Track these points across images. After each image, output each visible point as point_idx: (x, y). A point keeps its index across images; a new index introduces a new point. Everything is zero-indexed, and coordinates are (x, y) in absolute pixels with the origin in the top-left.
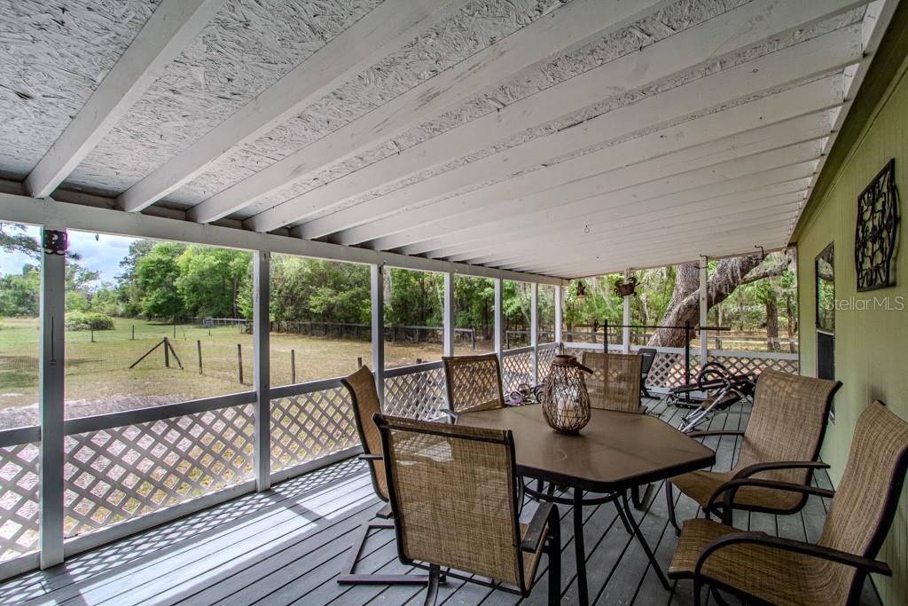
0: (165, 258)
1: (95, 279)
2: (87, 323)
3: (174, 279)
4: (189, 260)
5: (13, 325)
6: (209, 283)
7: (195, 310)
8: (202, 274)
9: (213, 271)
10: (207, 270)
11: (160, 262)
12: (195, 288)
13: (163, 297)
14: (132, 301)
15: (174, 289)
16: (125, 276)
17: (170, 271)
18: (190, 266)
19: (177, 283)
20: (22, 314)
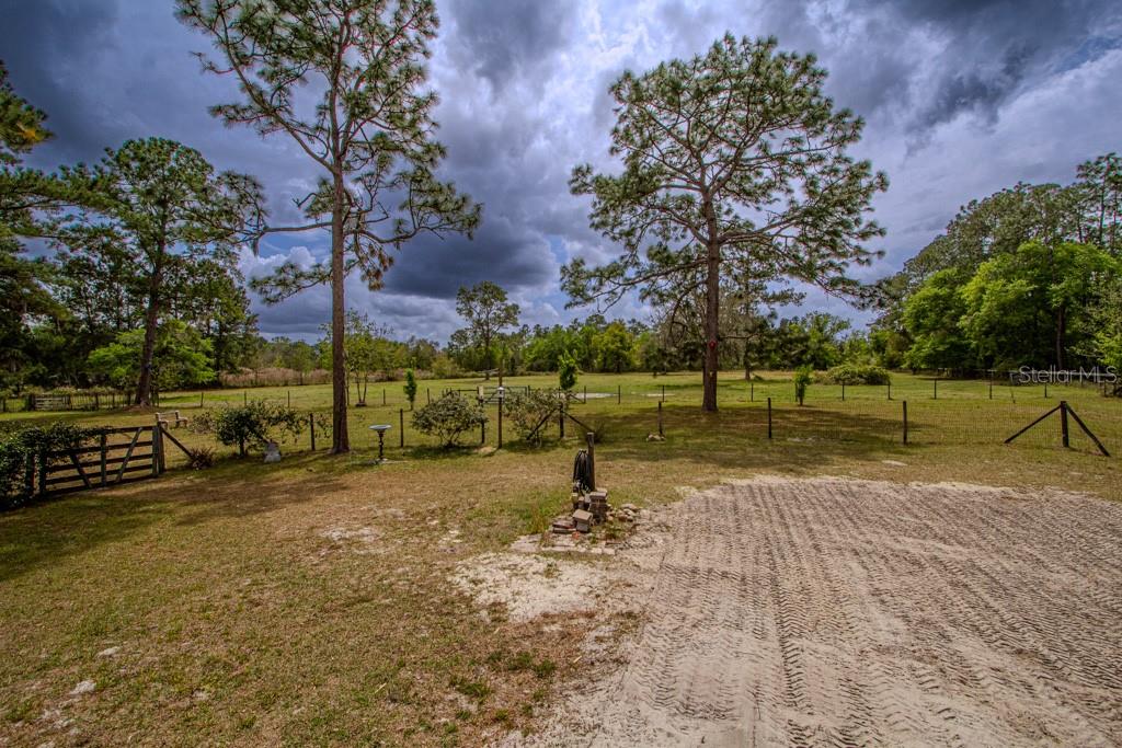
0: (944, 291)
1: (846, 327)
2: (861, 376)
3: (956, 318)
4: (983, 290)
5: (784, 377)
6: (1014, 319)
7: (989, 361)
8: (1004, 308)
9: (1021, 301)
10: (1012, 301)
11: (936, 297)
12: (992, 328)
13: (942, 343)
14: (890, 351)
15: (957, 332)
16: (878, 322)
17: (950, 309)
18: (985, 297)
19: (963, 322)
20: (785, 366)
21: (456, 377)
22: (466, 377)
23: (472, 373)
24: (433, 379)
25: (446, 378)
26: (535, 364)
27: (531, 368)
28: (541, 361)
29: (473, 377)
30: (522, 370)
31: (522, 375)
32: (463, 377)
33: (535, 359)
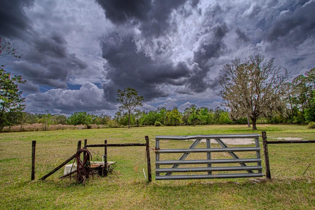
21: (116, 127)
22: (120, 127)
23: (122, 126)
24: (107, 128)
25: (112, 128)
26: (145, 123)
27: (143, 124)
28: (146, 122)
29: (123, 127)
30: (141, 125)
31: (141, 126)
32: (119, 127)
33: (144, 121)
